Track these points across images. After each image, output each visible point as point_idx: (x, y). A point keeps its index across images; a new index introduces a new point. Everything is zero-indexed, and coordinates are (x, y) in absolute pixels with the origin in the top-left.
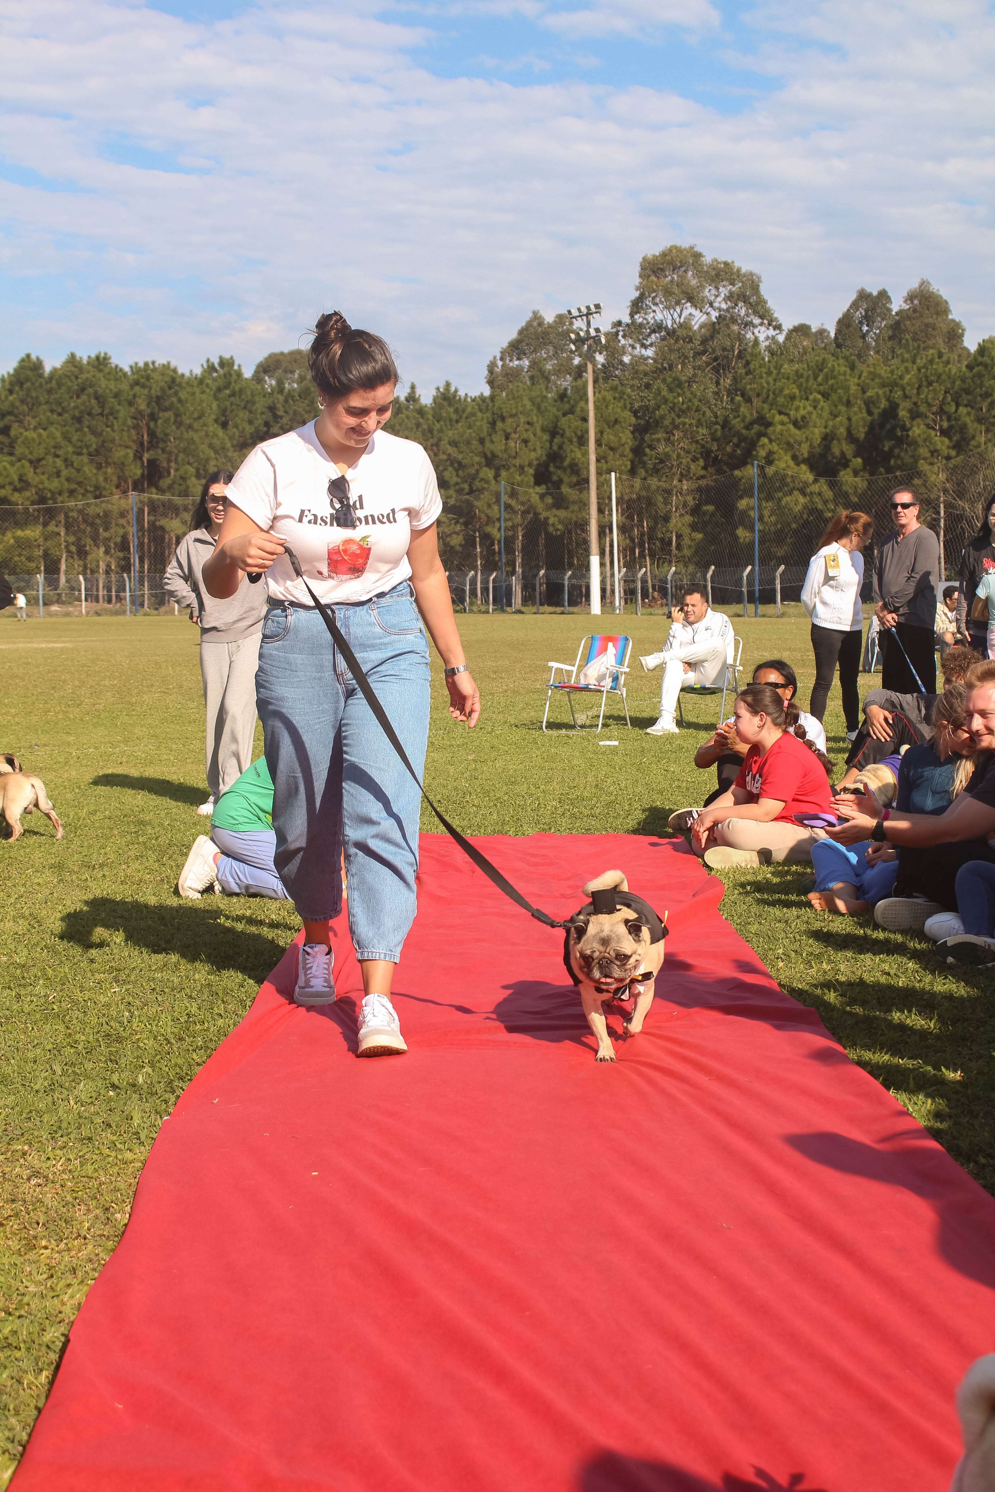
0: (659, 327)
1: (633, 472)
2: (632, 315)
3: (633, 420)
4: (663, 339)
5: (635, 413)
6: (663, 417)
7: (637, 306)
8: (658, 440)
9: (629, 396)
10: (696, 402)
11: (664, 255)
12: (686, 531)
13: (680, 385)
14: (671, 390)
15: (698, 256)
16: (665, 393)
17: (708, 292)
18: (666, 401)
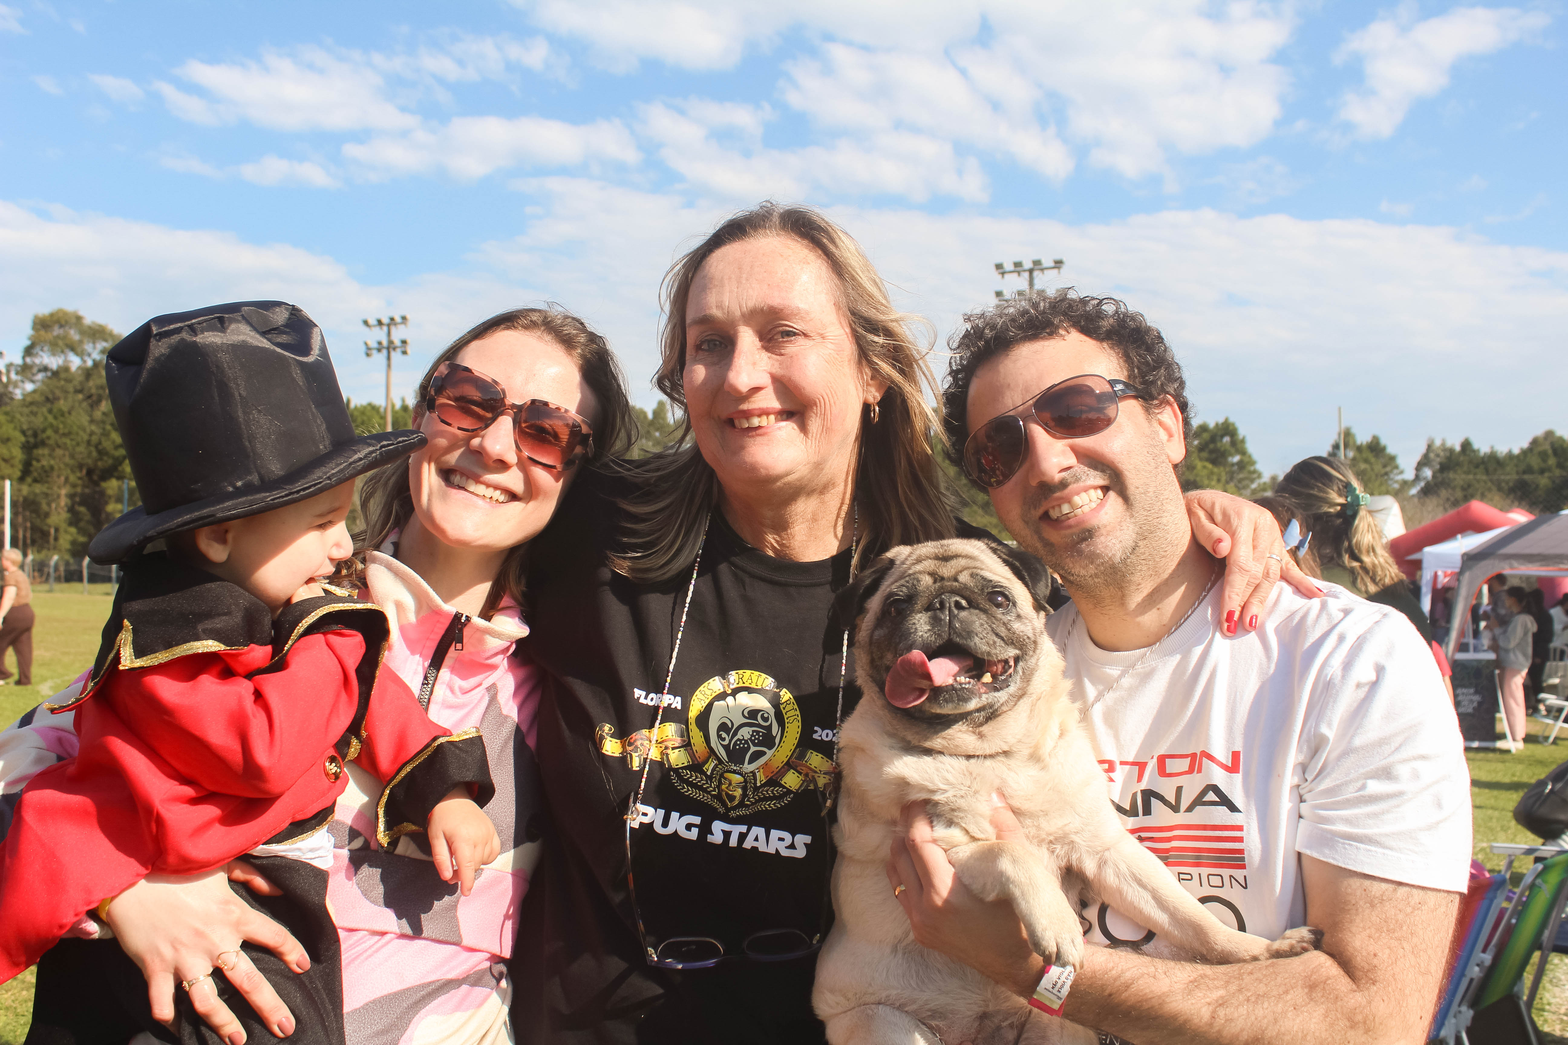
0: (45, 369)
1: (21, 479)
2: (24, 358)
3: (23, 439)
4: (49, 378)
5: (23, 433)
6: (49, 438)
7: (29, 351)
8: (43, 455)
9: (19, 420)
10: (75, 428)
11: (52, 315)
12: (63, 526)
13: (63, 415)
14: (55, 418)
15: (79, 319)
16: (50, 418)
17: (88, 347)
18: (51, 425)
